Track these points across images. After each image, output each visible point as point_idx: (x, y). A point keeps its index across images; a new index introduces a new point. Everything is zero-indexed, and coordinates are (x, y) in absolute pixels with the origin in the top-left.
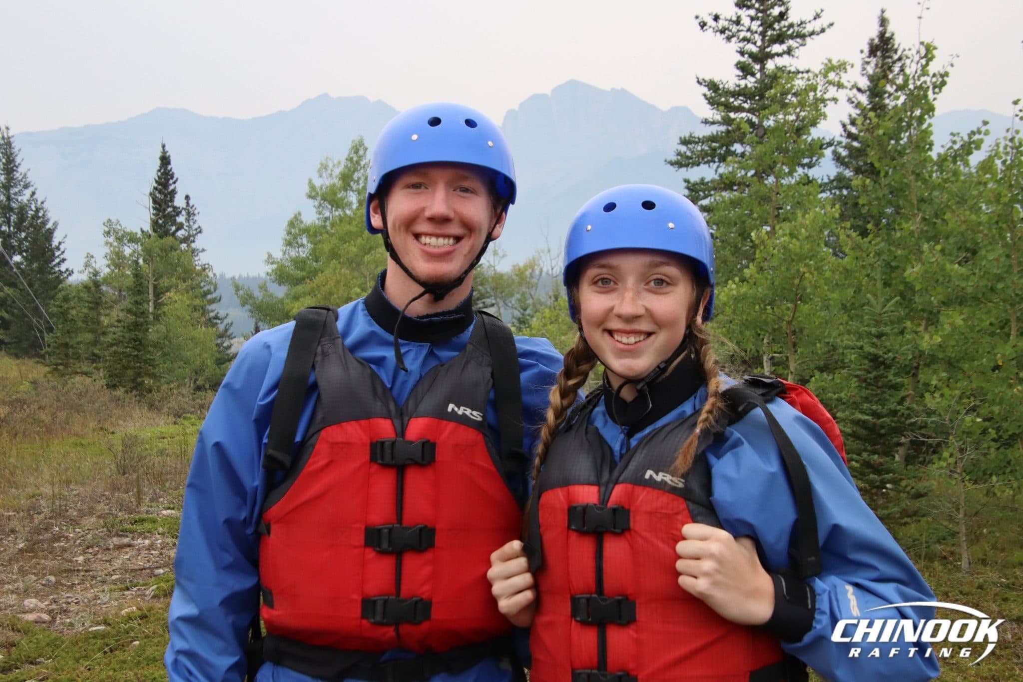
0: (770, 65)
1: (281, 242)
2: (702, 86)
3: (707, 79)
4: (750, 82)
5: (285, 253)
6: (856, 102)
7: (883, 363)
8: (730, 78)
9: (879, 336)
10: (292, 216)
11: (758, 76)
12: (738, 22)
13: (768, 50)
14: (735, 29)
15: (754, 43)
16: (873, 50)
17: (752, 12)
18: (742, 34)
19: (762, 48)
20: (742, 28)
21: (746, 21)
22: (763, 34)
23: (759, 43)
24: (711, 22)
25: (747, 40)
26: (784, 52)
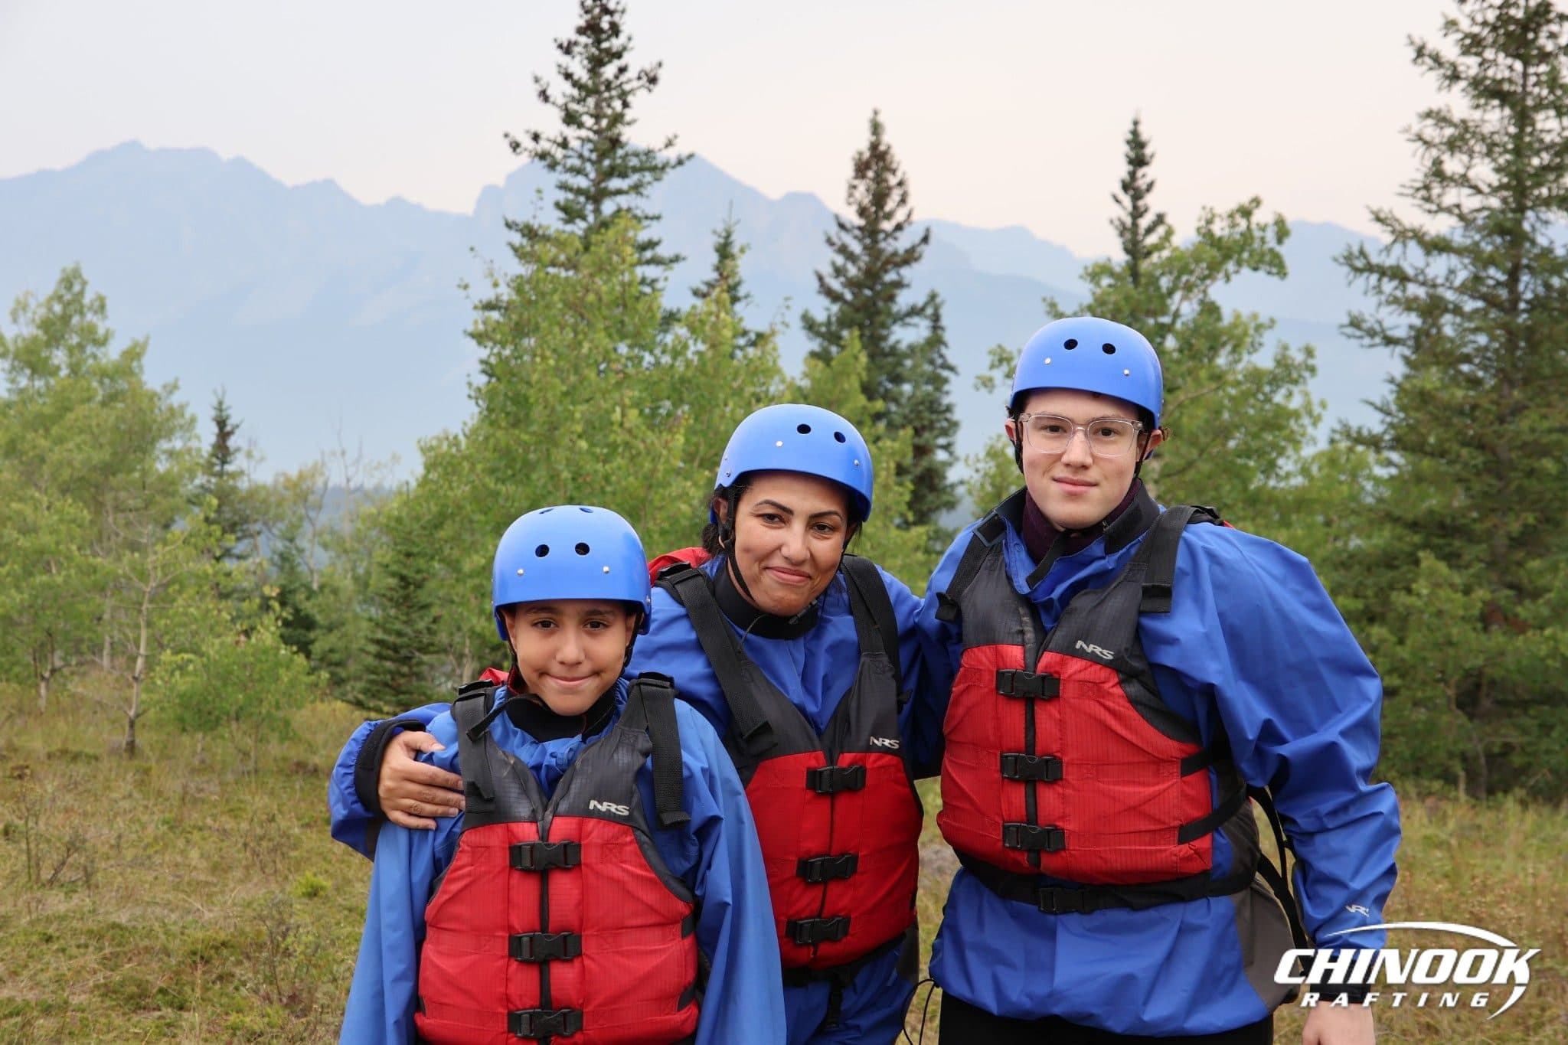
0: (608, 207)
2: (512, 232)
3: (521, 220)
4: (580, 228)
6: (839, 243)
8: (551, 221)
11: (591, 218)
12: (564, 144)
13: (603, 185)
14: (559, 153)
15: (586, 175)
16: (861, 169)
17: (584, 133)
18: (570, 162)
19: (597, 183)
20: (570, 153)
21: (574, 144)
22: (597, 163)
23: (592, 175)
24: (527, 143)
25: (579, 171)
26: (630, 187)
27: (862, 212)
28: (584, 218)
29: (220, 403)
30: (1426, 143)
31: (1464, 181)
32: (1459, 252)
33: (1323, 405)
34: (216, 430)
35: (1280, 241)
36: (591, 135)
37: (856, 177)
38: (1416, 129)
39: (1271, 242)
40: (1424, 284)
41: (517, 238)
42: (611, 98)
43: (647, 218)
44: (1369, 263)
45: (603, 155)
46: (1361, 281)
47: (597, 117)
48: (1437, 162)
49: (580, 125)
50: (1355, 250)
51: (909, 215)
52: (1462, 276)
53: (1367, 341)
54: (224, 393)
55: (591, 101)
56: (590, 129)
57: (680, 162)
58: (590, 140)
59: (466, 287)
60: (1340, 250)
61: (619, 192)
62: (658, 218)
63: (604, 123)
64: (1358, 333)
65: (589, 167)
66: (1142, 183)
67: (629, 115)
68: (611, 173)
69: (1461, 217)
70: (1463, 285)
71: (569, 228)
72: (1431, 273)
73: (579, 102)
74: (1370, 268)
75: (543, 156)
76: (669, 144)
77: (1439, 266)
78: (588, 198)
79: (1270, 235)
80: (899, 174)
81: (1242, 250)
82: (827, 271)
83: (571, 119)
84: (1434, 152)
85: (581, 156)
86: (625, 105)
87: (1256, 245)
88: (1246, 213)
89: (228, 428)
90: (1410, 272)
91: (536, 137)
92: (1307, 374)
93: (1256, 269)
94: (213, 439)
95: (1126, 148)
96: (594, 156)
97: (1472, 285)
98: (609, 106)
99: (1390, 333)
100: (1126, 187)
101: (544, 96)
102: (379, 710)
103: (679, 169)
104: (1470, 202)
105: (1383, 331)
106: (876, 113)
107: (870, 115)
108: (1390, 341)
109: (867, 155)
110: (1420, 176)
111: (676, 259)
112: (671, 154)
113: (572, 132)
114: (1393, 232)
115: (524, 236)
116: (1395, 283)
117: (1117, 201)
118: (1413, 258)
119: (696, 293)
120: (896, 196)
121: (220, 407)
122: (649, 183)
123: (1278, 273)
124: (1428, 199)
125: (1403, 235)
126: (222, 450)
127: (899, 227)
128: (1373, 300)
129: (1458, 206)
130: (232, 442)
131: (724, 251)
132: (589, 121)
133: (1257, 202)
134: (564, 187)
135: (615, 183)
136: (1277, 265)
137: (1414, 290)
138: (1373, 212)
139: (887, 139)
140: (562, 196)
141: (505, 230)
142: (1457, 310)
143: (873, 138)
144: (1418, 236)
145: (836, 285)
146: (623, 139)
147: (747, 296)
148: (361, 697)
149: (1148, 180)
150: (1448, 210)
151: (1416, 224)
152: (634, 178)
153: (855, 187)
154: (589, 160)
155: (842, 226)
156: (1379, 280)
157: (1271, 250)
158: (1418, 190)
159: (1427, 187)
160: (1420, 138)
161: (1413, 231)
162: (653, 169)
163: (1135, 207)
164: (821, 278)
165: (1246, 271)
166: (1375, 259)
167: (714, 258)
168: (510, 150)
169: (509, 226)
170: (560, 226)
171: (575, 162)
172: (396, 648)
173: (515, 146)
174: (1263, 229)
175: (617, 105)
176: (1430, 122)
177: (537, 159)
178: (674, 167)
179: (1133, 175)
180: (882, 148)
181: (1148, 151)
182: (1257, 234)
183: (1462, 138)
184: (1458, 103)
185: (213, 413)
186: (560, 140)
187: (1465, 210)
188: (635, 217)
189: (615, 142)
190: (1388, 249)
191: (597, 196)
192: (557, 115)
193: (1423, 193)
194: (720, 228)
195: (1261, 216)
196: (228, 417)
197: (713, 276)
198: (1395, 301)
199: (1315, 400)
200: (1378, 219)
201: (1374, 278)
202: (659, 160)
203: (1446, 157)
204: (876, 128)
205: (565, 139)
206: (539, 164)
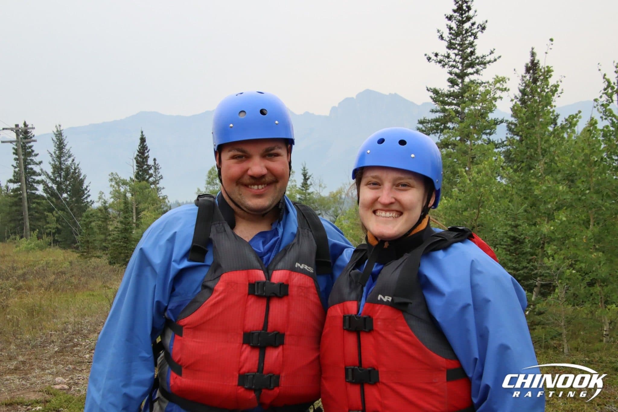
0: (467, 80)
1: (205, 182)
2: (430, 92)
3: (432, 88)
4: (456, 89)
5: (207, 189)
7: (518, 241)
8: (445, 87)
9: (516, 226)
10: (211, 168)
11: (460, 85)
12: (448, 57)
13: (465, 71)
14: (446, 60)
15: (458, 68)
16: (528, 70)
17: (456, 51)
18: (451, 63)
19: (462, 71)
20: (451, 60)
21: (453, 56)
22: (462, 63)
23: (460, 68)
24: (433, 57)
25: (454, 66)
26: (474, 72)
28: (458, 85)
29: (304, 168)
34: (303, 178)
36: (459, 52)
37: (526, 73)
41: (431, 94)
42: (468, 36)
45: (465, 59)
47: (462, 45)
49: (454, 49)
54: (305, 164)
55: (459, 39)
56: (458, 50)
57: (495, 60)
58: (458, 54)
61: (471, 74)
63: (465, 46)
65: (459, 64)
67: (476, 42)
68: (468, 66)
71: (452, 89)
73: (454, 39)
75: (440, 62)
76: (492, 53)
78: (459, 77)
83: (451, 46)
86: (475, 38)
89: (307, 177)
91: (436, 55)
94: (302, 181)
96: (461, 60)
98: (467, 39)
101: (441, 37)
103: (495, 62)
106: (533, 49)
107: (531, 50)
109: (530, 65)
112: (491, 58)
113: (452, 52)
115: (434, 94)
121: (304, 169)
122: (482, 70)
126: (305, 185)
130: (309, 182)
134: (451, 73)
135: (470, 70)
139: (537, 58)
140: (449, 76)
141: (427, 91)
143: (532, 58)
146: (474, 51)
152: (477, 67)
153: (525, 77)
154: (459, 62)
162: (485, 64)
168: (427, 60)
169: (428, 90)
170: (448, 88)
171: (454, 63)
175: (471, 38)
177: (438, 63)
178: (493, 62)
180: (536, 61)
185: (302, 172)
186: (446, 55)
191: (462, 75)
192: (446, 45)
196: (307, 173)
202: (487, 59)
204: (533, 54)
205: (449, 54)
206: (439, 65)
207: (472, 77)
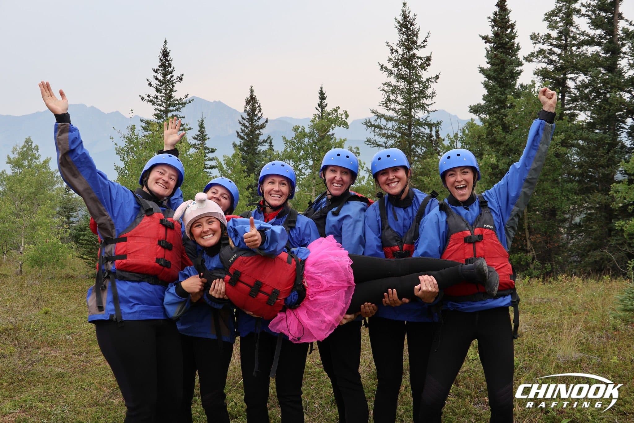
12: (157, 98)
13: (168, 109)
14: (155, 100)
15: (163, 106)
16: (248, 103)
17: (162, 94)
18: (158, 103)
19: (166, 108)
20: (158, 100)
21: (160, 98)
22: (166, 103)
23: (165, 106)
24: (146, 98)
25: (161, 105)
26: (176, 109)
27: (248, 114)
28: (163, 118)
30: (385, 91)
31: (395, 101)
32: (396, 121)
33: (365, 164)
35: (346, 119)
36: (164, 95)
37: (247, 105)
38: (382, 88)
39: (344, 119)
40: (386, 129)
41: (144, 124)
42: (169, 84)
43: (181, 118)
44: (371, 124)
45: (167, 101)
46: (369, 129)
47: (166, 90)
48: (389, 96)
49: (161, 92)
50: (368, 121)
51: (262, 115)
52: (396, 127)
53: (372, 145)
55: (164, 86)
56: (163, 93)
57: (190, 102)
58: (164, 96)
59: (112, 138)
60: (364, 121)
61: (173, 111)
62: (184, 117)
63: (168, 91)
64: (370, 144)
65: (164, 104)
66: (324, 104)
67: (175, 89)
68: (170, 105)
69: (396, 112)
70: (396, 129)
71: (158, 121)
72: (388, 126)
73: (160, 86)
74: (372, 126)
75: (151, 101)
76: (186, 97)
77: (390, 124)
78: (164, 113)
79: (344, 117)
80: (259, 104)
81: (336, 121)
82: (240, 131)
83: (158, 91)
84: (388, 94)
85: (161, 101)
86: (173, 86)
87: (340, 119)
88: (336, 110)
90: (383, 126)
91: (149, 96)
92: (357, 155)
93: (340, 126)
95: (319, 95)
96: (165, 101)
97: (399, 130)
98: (169, 87)
99: (378, 143)
100: (319, 105)
101: (150, 84)
102: (87, 259)
104: (398, 107)
105: (376, 142)
106: (251, 87)
107: (250, 88)
108: (379, 146)
109: (249, 98)
110: (384, 100)
111: (190, 129)
113: (158, 94)
114: (377, 115)
115: (146, 124)
116: (379, 129)
117: (317, 109)
118: (383, 122)
119: (194, 138)
120: (258, 110)
123: (346, 127)
124: (387, 106)
125: (380, 116)
127: (259, 118)
128: (373, 134)
129: (395, 108)
131: (202, 126)
132: (163, 91)
133: (339, 108)
134: (156, 110)
135: (171, 108)
136: (346, 125)
137: (384, 131)
138: (371, 110)
139: (255, 94)
140: (156, 112)
142: (396, 137)
143: (251, 94)
144: (384, 116)
145: (242, 135)
146: (173, 96)
147: (208, 139)
148: (82, 256)
149: (325, 103)
150: (392, 109)
151: (383, 114)
152: (177, 106)
153: (246, 107)
154: (164, 102)
155: (243, 118)
156: (374, 129)
157: (344, 121)
158: (384, 104)
159: (386, 103)
160: (384, 90)
161: (382, 115)
162: (182, 104)
163: (322, 111)
164: (238, 133)
165: (337, 127)
166: (373, 123)
167: (199, 128)
168: (141, 100)
169: (141, 121)
170: (156, 120)
171: (160, 103)
172: (91, 241)
173: (143, 99)
174: (342, 115)
175: (171, 86)
176: (386, 86)
177: (149, 102)
178: (188, 103)
179: (321, 102)
180: (254, 96)
181: (325, 96)
182: (339, 116)
183: (394, 90)
184: (393, 80)
186: (155, 97)
187: (397, 109)
188: (177, 117)
189: (171, 97)
190: (376, 120)
191: (167, 112)
192: (154, 90)
193: (385, 105)
194: (200, 120)
195: (340, 112)
197: (199, 133)
198: (380, 134)
199: (362, 162)
200: (373, 112)
201: (373, 128)
202: (184, 101)
203: (391, 95)
204: (252, 91)
205: (157, 96)
206: (149, 104)
207: (174, 113)
